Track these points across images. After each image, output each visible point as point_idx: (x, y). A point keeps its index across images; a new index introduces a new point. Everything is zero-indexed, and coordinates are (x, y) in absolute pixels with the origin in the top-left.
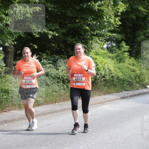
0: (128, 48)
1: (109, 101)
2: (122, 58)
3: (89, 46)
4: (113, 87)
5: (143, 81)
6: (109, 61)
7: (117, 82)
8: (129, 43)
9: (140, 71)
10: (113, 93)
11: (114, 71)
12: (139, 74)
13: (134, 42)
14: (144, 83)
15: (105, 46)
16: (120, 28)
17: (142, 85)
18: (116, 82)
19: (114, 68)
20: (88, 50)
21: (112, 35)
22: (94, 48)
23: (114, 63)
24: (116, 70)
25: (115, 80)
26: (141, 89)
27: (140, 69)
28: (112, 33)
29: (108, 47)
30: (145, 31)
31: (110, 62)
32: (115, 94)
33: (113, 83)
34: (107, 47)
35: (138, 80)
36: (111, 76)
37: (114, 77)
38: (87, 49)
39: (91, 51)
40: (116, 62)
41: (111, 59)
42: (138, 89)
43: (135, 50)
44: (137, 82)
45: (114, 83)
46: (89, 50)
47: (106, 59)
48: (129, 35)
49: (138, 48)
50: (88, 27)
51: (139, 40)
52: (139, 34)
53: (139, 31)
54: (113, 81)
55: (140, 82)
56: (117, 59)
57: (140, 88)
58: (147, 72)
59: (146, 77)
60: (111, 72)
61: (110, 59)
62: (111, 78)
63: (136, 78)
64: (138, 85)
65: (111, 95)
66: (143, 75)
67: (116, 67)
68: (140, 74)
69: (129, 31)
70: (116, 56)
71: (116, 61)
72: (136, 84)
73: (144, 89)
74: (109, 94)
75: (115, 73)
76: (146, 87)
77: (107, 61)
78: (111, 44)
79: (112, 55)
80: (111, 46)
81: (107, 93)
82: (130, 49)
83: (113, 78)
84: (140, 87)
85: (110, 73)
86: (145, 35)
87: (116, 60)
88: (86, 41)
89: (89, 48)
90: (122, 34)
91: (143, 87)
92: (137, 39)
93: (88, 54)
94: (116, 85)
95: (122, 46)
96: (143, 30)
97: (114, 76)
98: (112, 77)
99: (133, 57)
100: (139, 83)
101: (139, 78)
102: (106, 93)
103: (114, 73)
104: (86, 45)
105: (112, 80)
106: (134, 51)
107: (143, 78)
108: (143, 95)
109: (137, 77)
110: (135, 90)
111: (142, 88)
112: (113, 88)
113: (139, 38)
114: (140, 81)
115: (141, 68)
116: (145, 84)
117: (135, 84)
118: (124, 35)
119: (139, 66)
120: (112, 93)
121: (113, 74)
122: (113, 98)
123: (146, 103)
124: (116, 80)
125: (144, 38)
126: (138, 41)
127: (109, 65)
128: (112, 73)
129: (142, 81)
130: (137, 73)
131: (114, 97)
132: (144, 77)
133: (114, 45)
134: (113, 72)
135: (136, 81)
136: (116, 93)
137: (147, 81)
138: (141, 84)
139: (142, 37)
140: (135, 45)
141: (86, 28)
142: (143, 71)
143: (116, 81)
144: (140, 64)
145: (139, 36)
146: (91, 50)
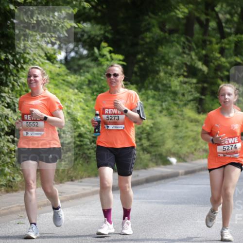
0: (120, 60)
1: (72, 198)
2: (104, 87)
3: (18, 56)
4: (81, 162)
5: (160, 146)
6: (71, 93)
7: (93, 149)
8: (123, 47)
9: (152, 119)
10: (81, 178)
11: (84, 122)
12: (148, 128)
13: (137, 44)
14: (163, 150)
15: (61, 56)
16: (100, 8)
17: (156, 155)
18: (88, 149)
19: (84, 113)
20: (16, 66)
21: (79, 27)
22: (30, 60)
23: (86, 101)
24: (89, 118)
25: (86, 145)
26: (153, 167)
27: (151, 115)
28: (79, 22)
29: (69, 58)
30: (163, 16)
31: (73, 98)
32: (87, 179)
33: (81, 153)
34: (66, 58)
35: (146, 143)
36: (76, 134)
37: (85, 136)
38: (13, 63)
39: (22, 68)
40: (89, 97)
41: (76, 91)
42: (145, 167)
43: (137, 66)
44: (144, 150)
45: (86, 151)
46: (19, 66)
47: (63, 89)
48: (122, 27)
49: (146, 59)
50: (14, 5)
51: (148, 40)
52: (149, 24)
53: (150, 17)
54: (81, 146)
55: (152, 149)
56: (92, 89)
57: (151, 164)
58: (169, 123)
59: (166, 135)
60: (76, 123)
61: (73, 89)
62: (78, 139)
63: (140, 139)
64: (146, 157)
65: (76, 182)
66: (159, 130)
67: (88, 112)
68: (151, 128)
69: (121, 15)
70: (90, 81)
71: (89, 95)
72: (141, 153)
73: (163, 166)
74: (72, 180)
75: (88, 127)
76: (167, 162)
77: (67, 94)
78: (76, 49)
79: (79, 78)
80: (77, 56)
81: (66, 179)
82: (125, 63)
83: (82, 139)
84: (151, 160)
85: (74, 125)
86: (164, 26)
87: (90, 91)
88: (10, 42)
89: (19, 62)
90: (104, 24)
91: (160, 161)
92: (143, 36)
93: (16, 76)
94: (89, 158)
95: (103, 56)
96: (160, 14)
97: (85, 133)
98: (80, 135)
99: (132, 84)
100: (149, 152)
101: (150, 137)
102: (63, 179)
103: (83, 126)
104: (11, 54)
105: (78, 143)
106: (135, 69)
107: (161, 138)
108: (159, 182)
109: (144, 135)
110: (138, 169)
111: (157, 164)
112: (82, 165)
113: (148, 35)
114: (152, 146)
115: (153, 112)
116: (164, 154)
117: (139, 155)
118: (110, 28)
119: (149, 107)
120: (79, 177)
121: (82, 129)
122: (84, 192)
123: (166, 203)
124: (89, 143)
125: (162, 33)
126: (147, 43)
127: (72, 106)
128: (78, 127)
129: (157, 146)
130: (144, 126)
131: (84, 189)
132: (161, 135)
133: (85, 52)
134: (81, 124)
135: (142, 145)
136: (89, 177)
137: (169, 144)
138: (153, 154)
139: (157, 31)
140: (138, 53)
141: (8, 8)
142: (159, 120)
143: (89, 147)
144: (151, 101)
145: (148, 30)
146: (25, 66)
